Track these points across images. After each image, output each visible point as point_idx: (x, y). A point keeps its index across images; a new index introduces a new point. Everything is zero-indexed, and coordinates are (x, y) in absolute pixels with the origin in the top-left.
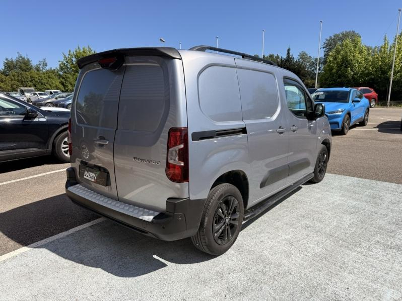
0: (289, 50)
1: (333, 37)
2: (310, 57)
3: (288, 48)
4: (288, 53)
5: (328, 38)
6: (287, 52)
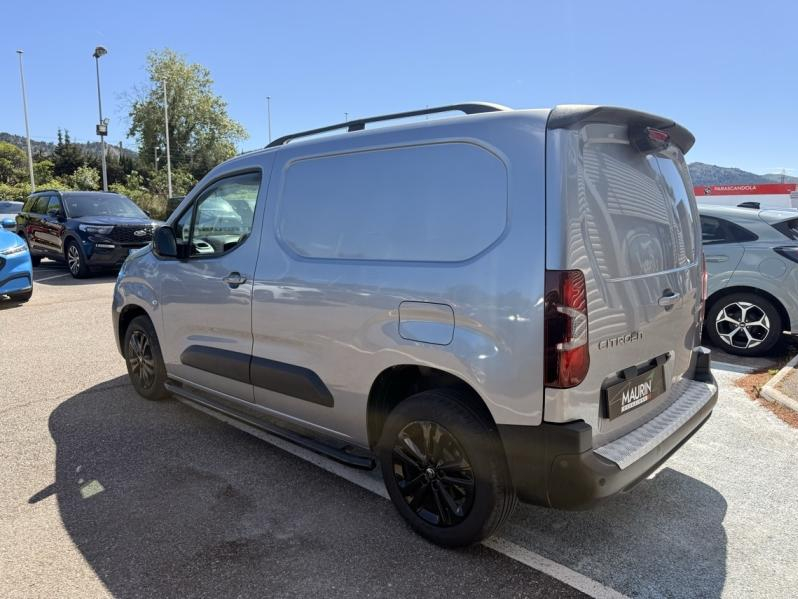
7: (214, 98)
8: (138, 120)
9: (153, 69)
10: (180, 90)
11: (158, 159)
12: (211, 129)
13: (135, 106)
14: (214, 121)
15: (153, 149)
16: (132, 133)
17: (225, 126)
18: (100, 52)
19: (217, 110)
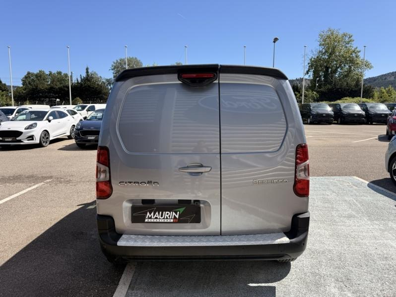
0: (87, 69)
1: (119, 61)
2: (100, 77)
3: (86, 67)
4: (87, 72)
5: (115, 62)
6: (85, 71)
7: (353, 49)
8: (311, 66)
9: (321, 40)
10: (334, 48)
11: (317, 85)
12: (349, 66)
13: (311, 60)
14: (352, 61)
15: (316, 80)
16: (307, 73)
17: (357, 63)
18: (276, 40)
19: (354, 55)
